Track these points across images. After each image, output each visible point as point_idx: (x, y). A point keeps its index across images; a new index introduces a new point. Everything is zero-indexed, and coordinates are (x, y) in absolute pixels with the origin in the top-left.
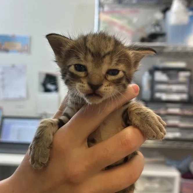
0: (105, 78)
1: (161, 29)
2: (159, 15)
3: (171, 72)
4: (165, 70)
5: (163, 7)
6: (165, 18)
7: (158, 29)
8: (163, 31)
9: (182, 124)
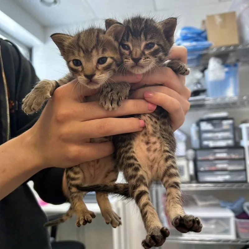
0: (97, 68)
1: (202, 86)
2: (198, 75)
3: (215, 122)
4: (209, 120)
5: (202, 68)
6: (204, 76)
7: (199, 87)
8: (204, 88)
9: (231, 168)
